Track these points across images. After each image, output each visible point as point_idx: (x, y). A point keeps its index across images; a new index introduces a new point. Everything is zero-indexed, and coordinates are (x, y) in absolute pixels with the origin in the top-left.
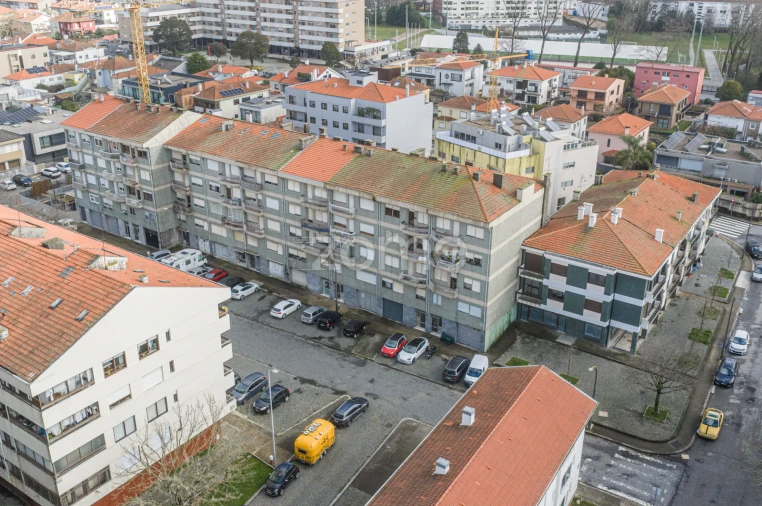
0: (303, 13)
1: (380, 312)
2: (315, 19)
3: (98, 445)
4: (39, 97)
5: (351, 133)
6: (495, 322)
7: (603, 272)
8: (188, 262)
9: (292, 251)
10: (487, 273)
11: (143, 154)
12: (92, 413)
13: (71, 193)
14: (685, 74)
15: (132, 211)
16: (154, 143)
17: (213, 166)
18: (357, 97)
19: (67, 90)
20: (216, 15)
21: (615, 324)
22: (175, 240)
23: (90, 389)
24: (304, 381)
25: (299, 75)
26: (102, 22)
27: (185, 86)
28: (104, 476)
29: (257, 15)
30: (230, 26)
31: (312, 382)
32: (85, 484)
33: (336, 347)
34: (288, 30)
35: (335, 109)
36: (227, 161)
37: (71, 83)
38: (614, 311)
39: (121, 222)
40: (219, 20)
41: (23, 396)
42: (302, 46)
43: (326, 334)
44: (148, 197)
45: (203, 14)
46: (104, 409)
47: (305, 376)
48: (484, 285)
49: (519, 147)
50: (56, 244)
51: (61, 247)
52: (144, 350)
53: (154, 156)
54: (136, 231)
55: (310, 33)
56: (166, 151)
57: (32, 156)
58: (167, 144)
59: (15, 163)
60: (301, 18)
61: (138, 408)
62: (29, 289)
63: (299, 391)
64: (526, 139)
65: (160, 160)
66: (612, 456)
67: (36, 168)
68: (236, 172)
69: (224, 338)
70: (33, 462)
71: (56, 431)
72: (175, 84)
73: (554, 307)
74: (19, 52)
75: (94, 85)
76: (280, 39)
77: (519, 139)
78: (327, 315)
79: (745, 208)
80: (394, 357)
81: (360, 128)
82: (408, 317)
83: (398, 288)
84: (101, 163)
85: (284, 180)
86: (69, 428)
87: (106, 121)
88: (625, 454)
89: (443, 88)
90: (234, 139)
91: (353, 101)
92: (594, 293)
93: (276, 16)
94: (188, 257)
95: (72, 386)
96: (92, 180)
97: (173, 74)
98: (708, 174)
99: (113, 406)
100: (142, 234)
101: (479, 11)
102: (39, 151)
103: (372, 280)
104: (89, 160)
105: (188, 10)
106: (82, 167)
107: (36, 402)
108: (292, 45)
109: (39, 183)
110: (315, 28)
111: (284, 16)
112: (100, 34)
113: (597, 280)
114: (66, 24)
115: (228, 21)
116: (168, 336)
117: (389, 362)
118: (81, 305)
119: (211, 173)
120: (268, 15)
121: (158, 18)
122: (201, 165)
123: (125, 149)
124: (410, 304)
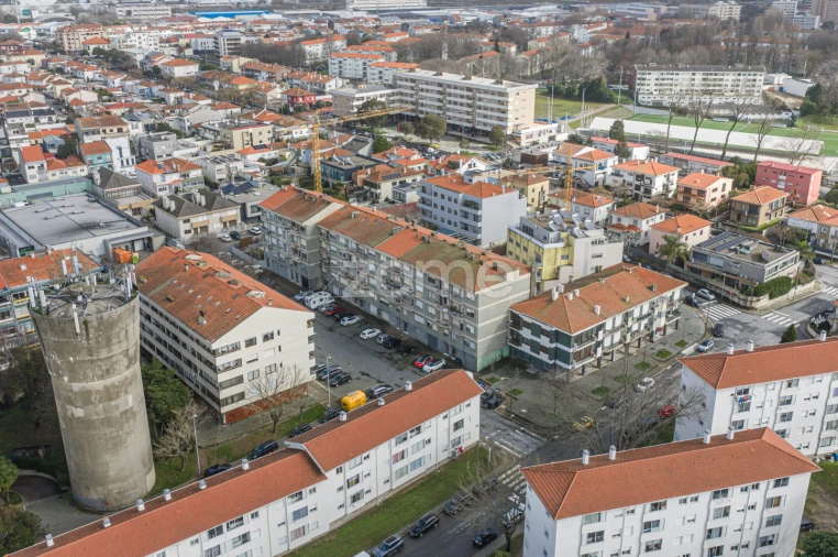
0: (480, 100)
1: (426, 342)
2: (490, 105)
3: (240, 380)
4: (258, 170)
5: (458, 219)
6: (486, 354)
7: (548, 328)
8: (321, 300)
9: (382, 299)
10: (476, 322)
11: (303, 229)
12: (238, 363)
13: (262, 248)
14: (799, 175)
15: (295, 264)
16: (310, 223)
17: (342, 240)
18: (466, 192)
19: (279, 164)
20: (412, 95)
21: (559, 363)
22: (320, 284)
23: (238, 352)
24: (363, 374)
25: (449, 162)
26: (323, 93)
27: (361, 168)
28: (242, 396)
29: (444, 98)
30: (422, 105)
31: (368, 375)
32: (232, 397)
33: (390, 359)
34: (468, 113)
35: (450, 199)
36: (350, 239)
37: (283, 158)
38: (556, 354)
39: (289, 270)
40: (413, 100)
41: (209, 350)
42: (477, 127)
43: (389, 351)
44: (304, 256)
45: (402, 94)
46: (244, 362)
47: (365, 371)
48: (476, 329)
49: (558, 240)
50: (234, 282)
51: (237, 284)
52: (267, 338)
53: (309, 230)
54: (297, 277)
55: (485, 116)
56: (317, 228)
57: (245, 218)
58: (318, 223)
59: (233, 222)
60: (478, 103)
61: (261, 366)
62: (191, 291)
63: (358, 379)
64: (563, 235)
65: (313, 233)
66: (514, 431)
67: (246, 227)
68: (354, 246)
69: (310, 339)
70: (211, 383)
71: (221, 369)
72: (354, 165)
73: (525, 348)
74: (251, 130)
75: (298, 161)
76: (461, 120)
77: (559, 234)
78: (391, 340)
79: (739, 299)
80: (421, 368)
81: (466, 215)
82: (440, 347)
83: (435, 328)
84: (280, 231)
85: (379, 255)
86: (228, 368)
87: (286, 205)
88: (523, 432)
89: (578, 175)
90: (357, 224)
91: (461, 195)
92: (544, 341)
93: (459, 100)
94: (323, 297)
95: (230, 348)
96: (274, 241)
97: (358, 155)
98: (726, 270)
99: (249, 362)
100: (300, 279)
101: (673, 88)
102: (249, 215)
103: (422, 321)
104: (273, 229)
105: (389, 91)
106: (269, 233)
107: (214, 353)
108: (470, 125)
109: (245, 239)
110: (489, 113)
111: (465, 101)
112: (318, 105)
113: (547, 334)
114: (293, 97)
115: (421, 101)
116: (279, 333)
117: (417, 370)
118: (238, 312)
119: (341, 244)
120: (452, 99)
121: (363, 98)
122: (335, 238)
123: (294, 224)
124: (441, 338)
